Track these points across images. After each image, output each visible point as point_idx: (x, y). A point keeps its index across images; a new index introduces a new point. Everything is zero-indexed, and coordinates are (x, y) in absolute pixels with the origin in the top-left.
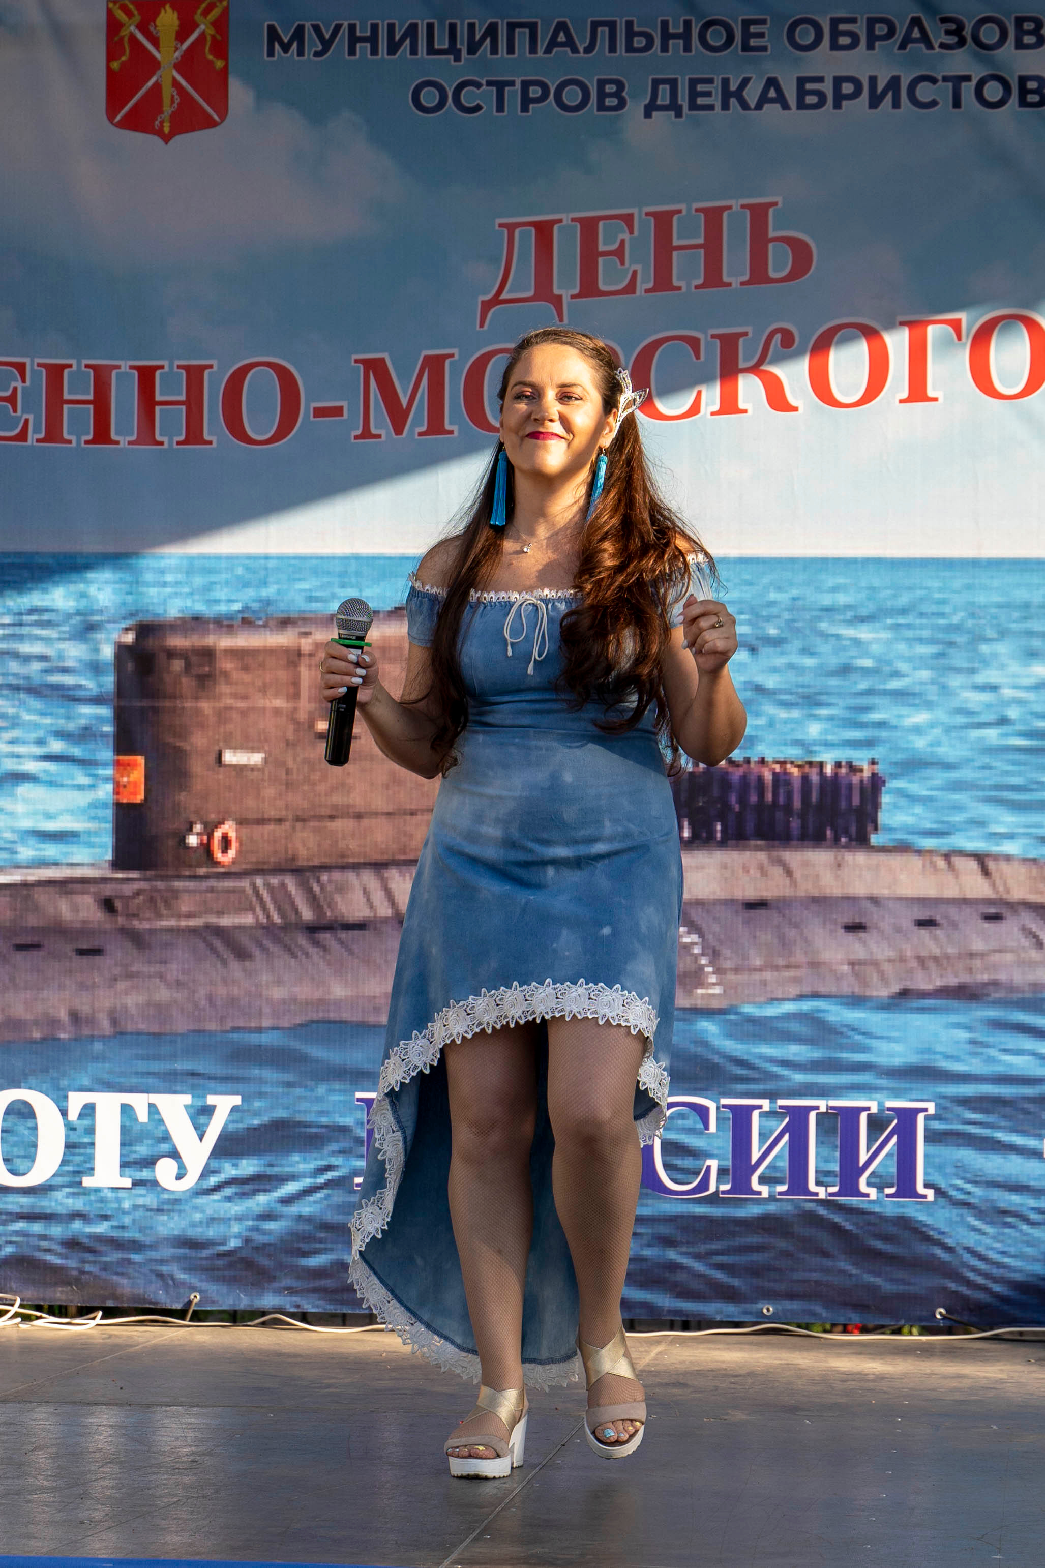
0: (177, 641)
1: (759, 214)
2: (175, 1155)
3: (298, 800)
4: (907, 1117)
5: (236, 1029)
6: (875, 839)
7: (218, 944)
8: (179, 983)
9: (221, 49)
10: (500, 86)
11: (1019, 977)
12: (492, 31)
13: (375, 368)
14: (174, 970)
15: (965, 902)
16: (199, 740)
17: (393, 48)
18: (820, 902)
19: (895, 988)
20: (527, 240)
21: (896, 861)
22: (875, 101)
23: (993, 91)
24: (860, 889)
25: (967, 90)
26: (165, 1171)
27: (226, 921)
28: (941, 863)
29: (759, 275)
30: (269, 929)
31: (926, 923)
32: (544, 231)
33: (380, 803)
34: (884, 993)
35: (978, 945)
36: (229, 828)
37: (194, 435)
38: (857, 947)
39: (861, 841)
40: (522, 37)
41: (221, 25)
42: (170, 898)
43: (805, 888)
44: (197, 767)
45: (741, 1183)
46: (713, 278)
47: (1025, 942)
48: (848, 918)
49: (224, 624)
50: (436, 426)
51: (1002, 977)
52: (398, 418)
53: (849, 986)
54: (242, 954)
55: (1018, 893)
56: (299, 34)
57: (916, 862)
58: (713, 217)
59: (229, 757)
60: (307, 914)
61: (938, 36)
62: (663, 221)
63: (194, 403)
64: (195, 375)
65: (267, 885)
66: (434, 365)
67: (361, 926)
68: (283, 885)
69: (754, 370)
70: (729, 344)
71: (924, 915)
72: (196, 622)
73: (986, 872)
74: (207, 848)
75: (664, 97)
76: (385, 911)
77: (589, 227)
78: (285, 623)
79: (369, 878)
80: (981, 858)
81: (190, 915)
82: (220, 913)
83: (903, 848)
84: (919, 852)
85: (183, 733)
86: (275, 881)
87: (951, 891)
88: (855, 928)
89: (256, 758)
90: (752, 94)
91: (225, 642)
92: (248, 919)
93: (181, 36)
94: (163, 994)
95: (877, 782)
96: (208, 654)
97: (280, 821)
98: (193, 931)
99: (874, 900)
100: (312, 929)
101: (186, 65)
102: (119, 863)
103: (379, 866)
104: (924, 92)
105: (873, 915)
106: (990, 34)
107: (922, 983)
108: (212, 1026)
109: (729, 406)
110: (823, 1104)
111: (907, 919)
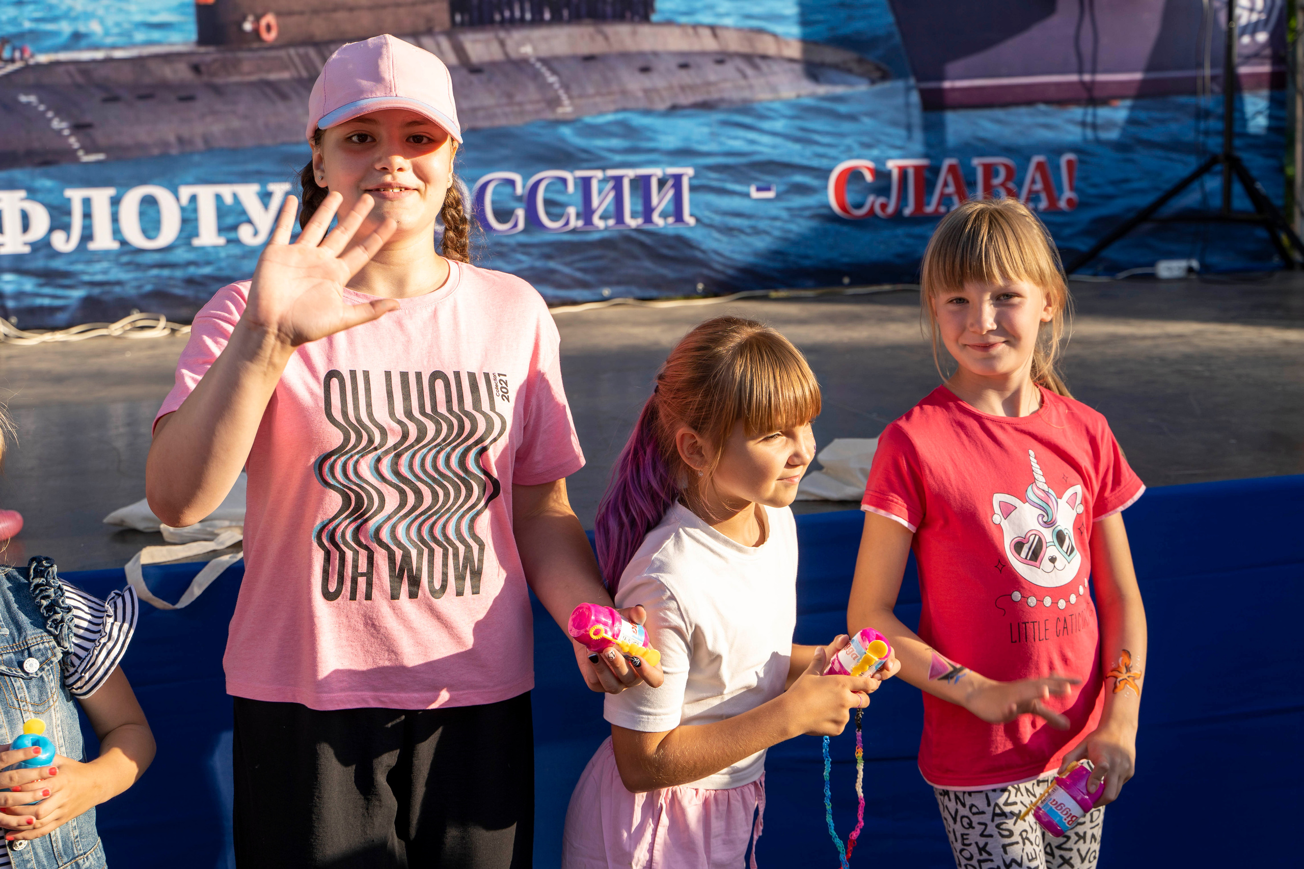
2: (250, 222)
3: (313, 1)
4: (678, 178)
5: (284, 144)
6: (654, 18)
7: (269, 91)
8: (245, 117)
11: (735, 95)
14: (241, 108)
15: (704, 54)
18: (625, 56)
19: (668, 104)
21: (666, 30)
24: (647, 47)
26: (245, 233)
27: (273, 76)
28: (690, 31)
30: (300, 81)
31: (684, 66)
34: (662, 107)
35: (712, 77)
36: (270, 19)
38: (646, 81)
39: (646, 18)
42: (236, 64)
43: (616, 47)
45: (588, 221)
47: (737, 76)
48: (641, 63)
51: (726, 95)
53: (643, 104)
54: (284, 97)
55: (733, 47)
57: (677, 31)
65: (299, 55)
68: (307, 55)
71: (682, 60)
73: (715, 35)
74: (256, 32)
80: (713, 28)
81: (249, 73)
82: (269, 71)
83: (669, 23)
84: (680, 25)
86: (302, 50)
87: (696, 47)
88: (645, 70)
92: (286, 75)
94: (236, 123)
97: (302, 13)
98: (252, 84)
99: (655, 54)
102: (203, 40)
105: (655, 63)
107: (684, 100)
108: (268, 142)
110: (631, 173)
111: (673, 63)
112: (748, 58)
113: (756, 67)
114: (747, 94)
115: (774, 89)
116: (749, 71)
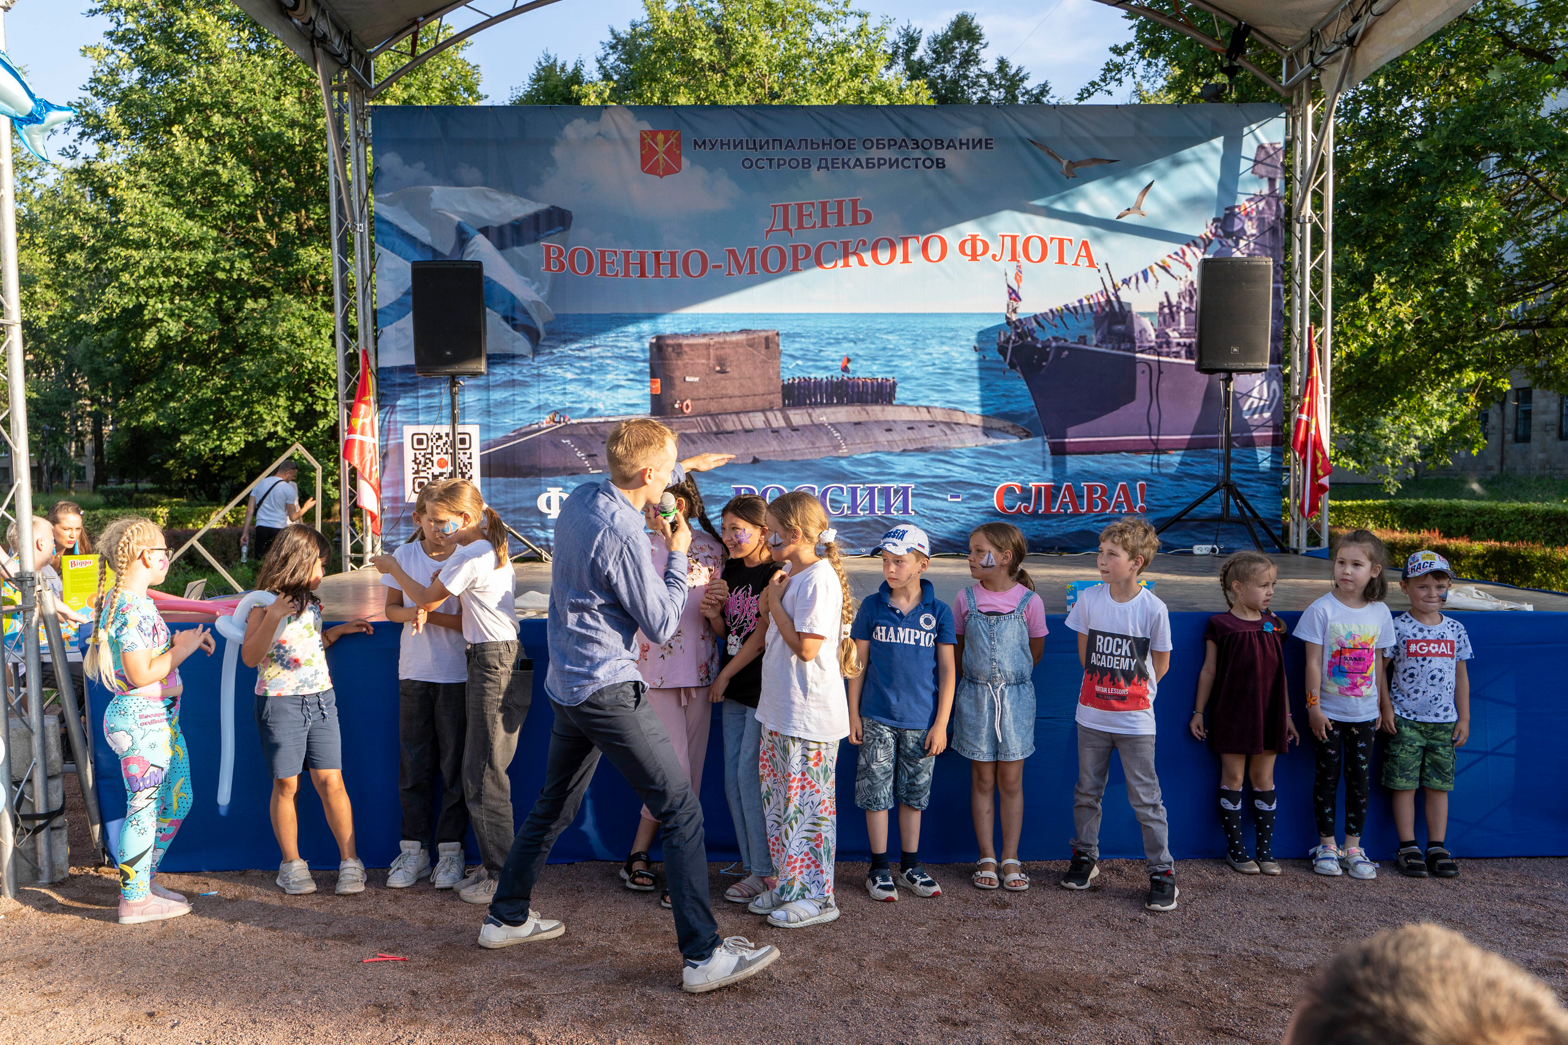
0: (669, 342)
1: (854, 202)
3: (710, 392)
4: (906, 489)
6: (894, 402)
7: (686, 439)
9: (678, 147)
10: (771, 160)
11: (940, 445)
12: (767, 142)
13: (732, 252)
15: (922, 422)
16: (677, 374)
17: (735, 147)
18: (878, 422)
19: (901, 449)
20: (780, 211)
21: (901, 409)
22: (891, 166)
23: (928, 163)
24: (890, 418)
25: (920, 162)
27: (688, 432)
28: (915, 410)
29: (855, 222)
30: (702, 434)
31: (911, 428)
32: (786, 207)
33: (737, 393)
34: (898, 451)
35: (927, 435)
36: (688, 402)
37: (673, 274)
38: (889, 436)
39: (890, 403)
40: (777, 144)
41: (678, 139)
43: (873, 418)
44: (677, 382)
45: (854, 511)
46: (840, 223)
47: (941, 434)
48: (886, 427)
49: (685, 336)
50: (752, 271)
51: (935, 445)
52: (740, 268)
53: (887, 449)
54: (694, 442)
55: (939, 418)
56: (704, 142)
57: (907, 409)
58: (840, 203)
59: (688, 379)
60: (714, 429)
61: (911, 145)
62: (824, 204)
63: (673, 264)
64: (673, 255)
65: (701, 420)
66: (751, 252)
67: (732, 432)
68: (706, 420)
69: (854, 253)
70: (846, 244)
71: (910, 426)
72: (676, 336)
73: (929, 412)
74: (681, 408)
75: (823, 164)
76: (739, 427)
77: (800, 206)
78: (705, 335)
79: (734, 417)
80: (927, 408)
82: (686, 429)
83: (903, 405)
84: (908, 406)
85: (673, 371)
86: (704, 419)
87: (918, 418)
88: (888, 430)
89: (697, 379)
90: (852, 163)
91: (685, 342)
92: (695, 431)
93: (665, 143)
95: (895, 384)
96: (680, 346)
97: (705, 399)
99: (894, 422)
100: (716, 434)
101: (667, 152)
102: (653, 413)
103: (737, 413)
104: (906, 163)
105: (894, 426)
106: (927, 144)
107: (910, 447)
109: (846, 265)
111: (905, 427)
112: (947, 424)
113: (952, 429)
114: (947, 444)
115: (963, 442)
116: (948, 432)
